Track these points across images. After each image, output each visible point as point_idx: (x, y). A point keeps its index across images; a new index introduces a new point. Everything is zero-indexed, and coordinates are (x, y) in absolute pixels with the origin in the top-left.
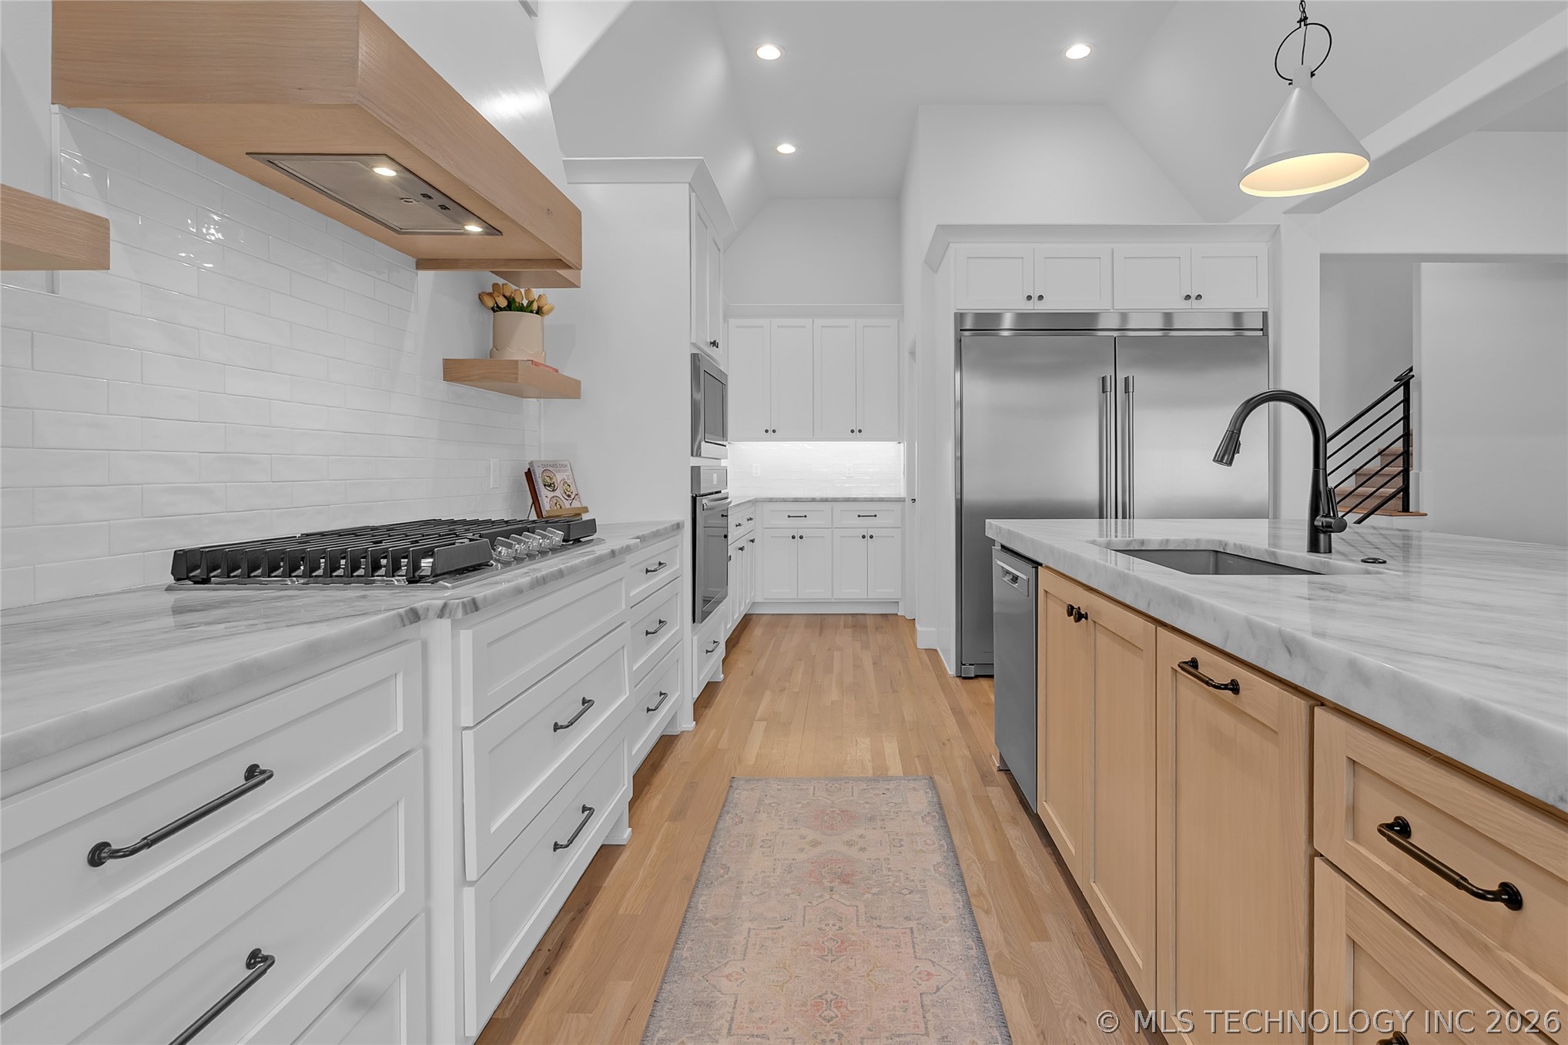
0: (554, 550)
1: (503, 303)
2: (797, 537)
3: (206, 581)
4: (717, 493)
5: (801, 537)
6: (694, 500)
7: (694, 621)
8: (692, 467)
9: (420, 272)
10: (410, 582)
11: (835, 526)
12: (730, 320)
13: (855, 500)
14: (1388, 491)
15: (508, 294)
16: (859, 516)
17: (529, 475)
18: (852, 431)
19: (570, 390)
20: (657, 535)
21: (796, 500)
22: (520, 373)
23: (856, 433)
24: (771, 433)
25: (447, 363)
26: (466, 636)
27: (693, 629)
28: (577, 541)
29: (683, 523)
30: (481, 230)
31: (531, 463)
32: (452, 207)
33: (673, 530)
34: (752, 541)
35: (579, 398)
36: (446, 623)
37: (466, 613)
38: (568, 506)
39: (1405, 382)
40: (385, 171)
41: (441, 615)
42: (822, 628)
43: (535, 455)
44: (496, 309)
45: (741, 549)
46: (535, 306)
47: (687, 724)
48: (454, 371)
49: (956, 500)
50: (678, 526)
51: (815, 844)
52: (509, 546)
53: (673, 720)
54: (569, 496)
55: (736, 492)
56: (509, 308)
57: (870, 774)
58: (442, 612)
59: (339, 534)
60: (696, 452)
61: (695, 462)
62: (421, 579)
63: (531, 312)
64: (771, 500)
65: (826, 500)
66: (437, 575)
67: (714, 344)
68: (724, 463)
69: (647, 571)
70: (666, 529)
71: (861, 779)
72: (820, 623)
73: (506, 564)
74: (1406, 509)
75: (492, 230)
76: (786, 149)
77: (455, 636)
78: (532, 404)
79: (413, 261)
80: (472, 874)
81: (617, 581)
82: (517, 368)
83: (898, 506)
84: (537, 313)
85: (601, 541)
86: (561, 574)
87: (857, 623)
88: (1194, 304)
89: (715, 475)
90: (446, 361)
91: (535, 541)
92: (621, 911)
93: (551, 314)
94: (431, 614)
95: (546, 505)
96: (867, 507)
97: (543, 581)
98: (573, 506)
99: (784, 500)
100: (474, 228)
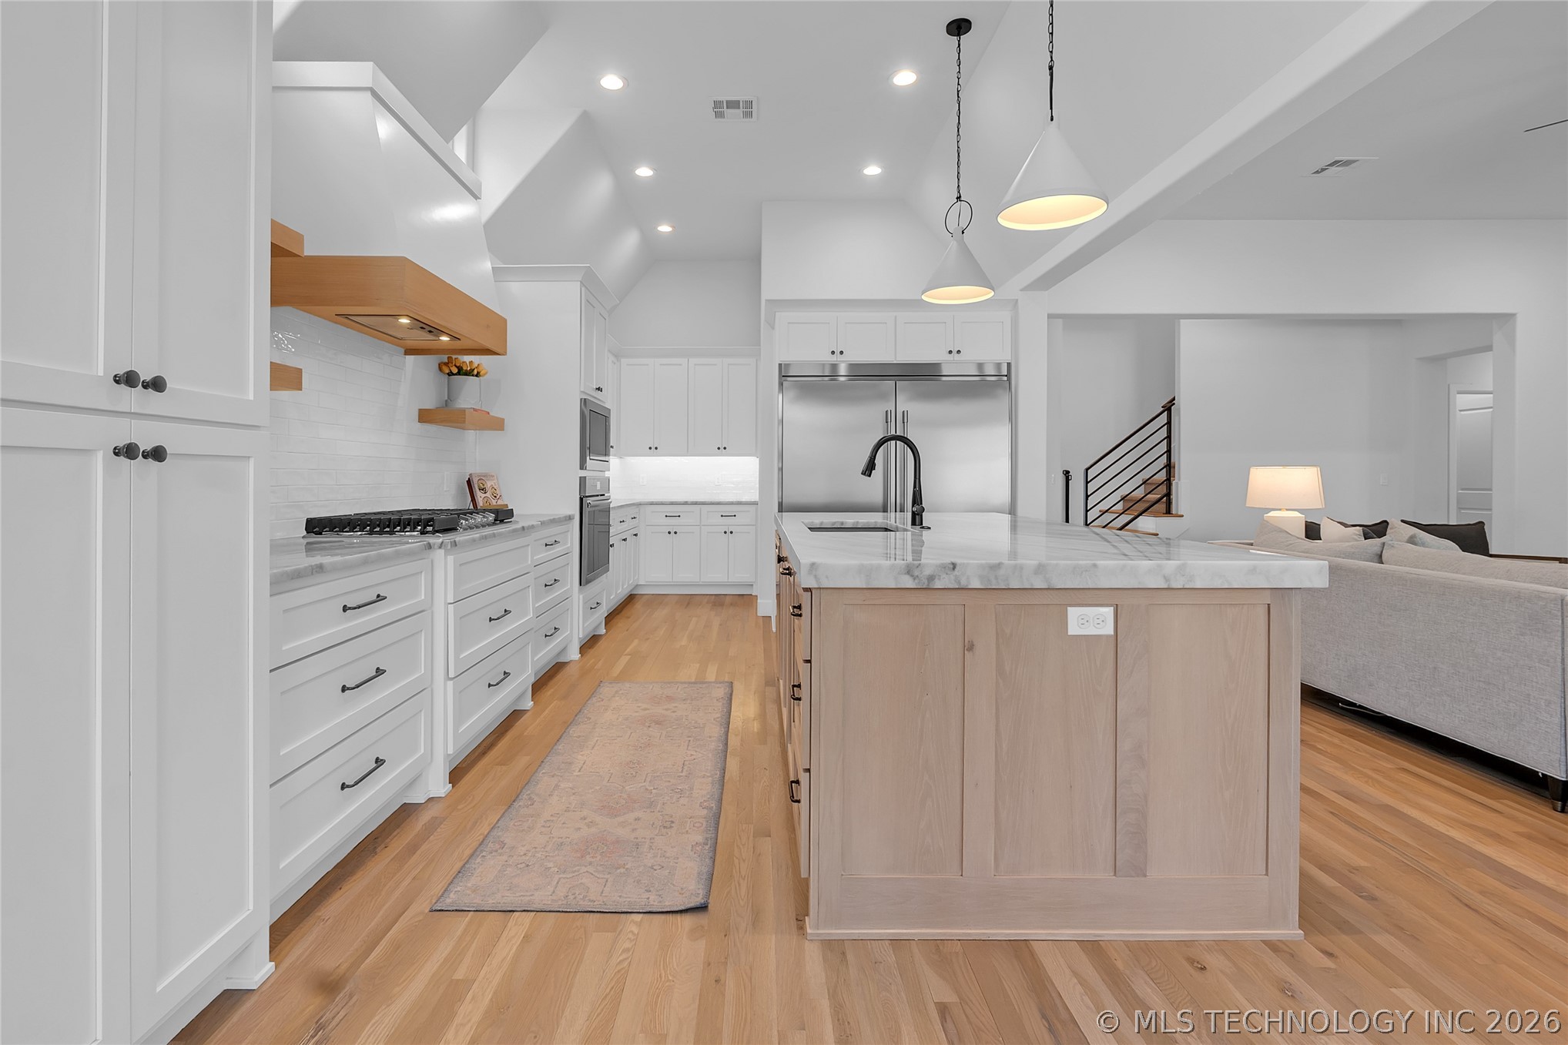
0: (489, 525)
1: (455, 370)
2: (672, 533)
3: (321, 534)
4: (601, 495)
5: (676, 533)
6: (581, 500)
7: (581, 585)
8: (580, 477)
9: (407, 357)
10: (421, 534)
11: (702, 527)
12: (622, 360)
13: (719, 503)
14: (1153, 497)
15: (458, 365)
16: (722, 516)
17: (469, 482)
18: (719, 448)
19: (498, 425)
20: (554, 521)
21: (672, 503)
22: (467, 417)
23: (722, 449)
24: (653, 449)
25: (421, 411)
26: (451, 558)
27: (580, 592)
28: (502, 521)
29: (574, 516)
30: (449, 339)
31: (471, 475)
32: (434, 330)
33: (566, 520)
34: (636, 535)
35: (503, 430)
36: (442, 552)
37: (451, 546)
38: (495, 504)
39: (1168, 408)
40: (404, 321)
41: (440, 548)
42: (688, 604)
43: (473, 469)
44: (451, 374)
45: (625, 540)
46: (475, 372)
47: (574, 654)
48: (425, 416)
49: (779, 503)
50: (570, 518)
51: (645, 709)
52: (467, 520)
53: (564, 650)
54: (495, 497)
55: (617, 496)
56: (459, 373)
57: (693, 680)
58: (441, 546)
59: (375, 514)
60: (583, 466)
61: (583, 473)
62: (427, 532)
63: (473, 375)
64: (652, 504)
65: (696, 503)
66: (435, 532)
67: (599, 389)
68: (607, 474)
69: (546, 545)
70: (560, 518)
71: (685, 683)
72: (688, 601)
73: (465, 529)
74: (1168, 512)
75: (454, 338)
76: (665, 228)
77: (446, 558)
78: (471, 435)
79: (403, 350)
80: (451, 675)
81: (526, 546)
82: (465, 415)
83: (753, 507)
84: (477, 376)
85: (517, 522)
86: (494, 535)
87: (718, 601)
88: (957, 357)
89: (599, 483)
90: (420, 410)
91: (479, 518)
92: (525, 734)
93: (485, 377)
94: (436, 546)
95: (480, 503)
96: (729, 509)
97: (485, 538)
98: (498, 503)
99: (662, 504)
100: (445, 338)
